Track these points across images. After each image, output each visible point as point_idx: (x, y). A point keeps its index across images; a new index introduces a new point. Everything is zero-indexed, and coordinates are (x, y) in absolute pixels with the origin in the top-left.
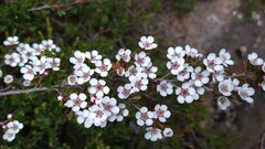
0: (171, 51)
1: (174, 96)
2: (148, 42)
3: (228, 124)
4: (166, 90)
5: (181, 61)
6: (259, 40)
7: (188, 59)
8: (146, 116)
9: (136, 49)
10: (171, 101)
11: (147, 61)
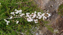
0: (38, 13)
1: (38, 18)
2: (35, 12)
3: (48, 20)
4: (37, 17)
5: (39, 14)
6: (55, 4)
7: (40, 14)
8: (35, 20)
9: (34, 13)
10: (38, 19)
11: (35, 14)
